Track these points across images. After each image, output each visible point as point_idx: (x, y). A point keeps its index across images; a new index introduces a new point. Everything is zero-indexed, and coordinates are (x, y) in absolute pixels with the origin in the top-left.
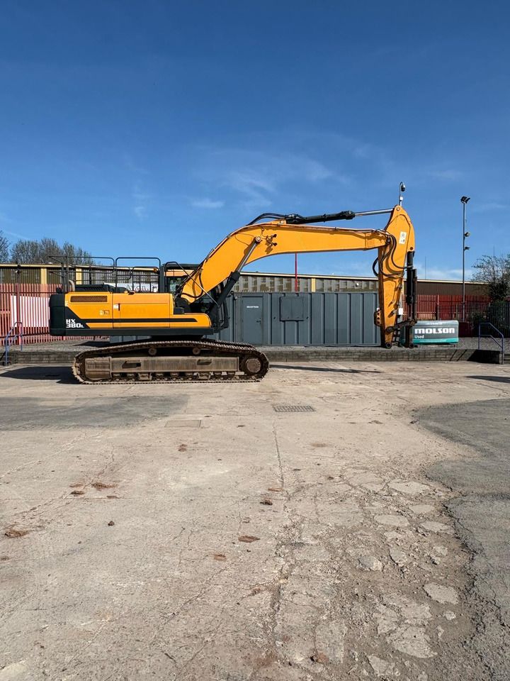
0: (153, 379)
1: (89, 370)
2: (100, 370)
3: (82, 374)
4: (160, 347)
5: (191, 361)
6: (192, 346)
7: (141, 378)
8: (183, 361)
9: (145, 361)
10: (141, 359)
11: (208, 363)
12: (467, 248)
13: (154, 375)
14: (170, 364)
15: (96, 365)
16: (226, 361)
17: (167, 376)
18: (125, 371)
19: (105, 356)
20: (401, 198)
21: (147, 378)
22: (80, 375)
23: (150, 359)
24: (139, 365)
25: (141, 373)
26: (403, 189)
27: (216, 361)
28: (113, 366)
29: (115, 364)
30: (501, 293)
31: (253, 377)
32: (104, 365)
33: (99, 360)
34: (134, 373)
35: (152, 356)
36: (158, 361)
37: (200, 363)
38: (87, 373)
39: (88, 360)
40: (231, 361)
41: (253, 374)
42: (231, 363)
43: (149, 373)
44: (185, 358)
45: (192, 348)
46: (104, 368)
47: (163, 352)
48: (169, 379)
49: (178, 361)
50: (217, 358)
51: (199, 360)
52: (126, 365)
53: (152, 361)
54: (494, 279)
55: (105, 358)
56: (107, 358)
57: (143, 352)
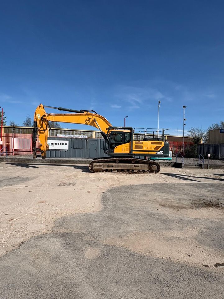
0: (117, 172)
1: (95, 168)
2: (99, 168)
3: (92, 169)
4: (120, 160)
5: (132, 165)
6: (131, 160)
7: (113, 171)
8: (129, 165)
9: (115, 165)
10: (114, 164)
11: (138, 166)
12: (185, 125)
13: (118, 170)
14: (124, 166)
15: (97, 166)
16: (145, 166)
17: (123, 171)
18: (108, 168)
19: (100, 162)
20: (159, 106)
21: (115, 171)
22: (91, 170)
23: (116, 164)
24: (113, 166)
25: (113, 169)
26: (160, 103)
27: (141, 166)
28: (103, 166)
29: (105, 166)
30: (198, 141)
31: (154, 172)
32: (100, 166)
33: (98, 164)
34: (111, 169)
35: (117, 163)
36: (120, 165)
37: (135, 166)
38: (94, 169)
39: (94, 164)
40: (146, 166)
41: (154, 171)
42: (146, 167)
43: (116, 169)
44: (129, 164)
45: (132, 161)
46: (100, 167)
47: (121, 162)
48: (129, 172)
49: (127, 165)
50: (141, 165)
51: (135, 165)
52: (108, 166)
53: (118, 165)
54: (195, 136)
55: (100, 164)
56: (101, 163)
57: (114, 162)
